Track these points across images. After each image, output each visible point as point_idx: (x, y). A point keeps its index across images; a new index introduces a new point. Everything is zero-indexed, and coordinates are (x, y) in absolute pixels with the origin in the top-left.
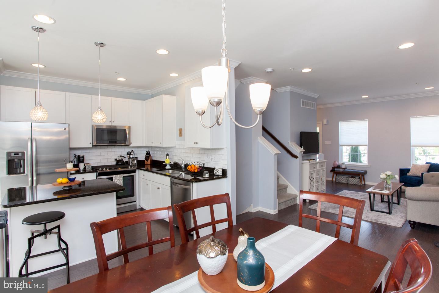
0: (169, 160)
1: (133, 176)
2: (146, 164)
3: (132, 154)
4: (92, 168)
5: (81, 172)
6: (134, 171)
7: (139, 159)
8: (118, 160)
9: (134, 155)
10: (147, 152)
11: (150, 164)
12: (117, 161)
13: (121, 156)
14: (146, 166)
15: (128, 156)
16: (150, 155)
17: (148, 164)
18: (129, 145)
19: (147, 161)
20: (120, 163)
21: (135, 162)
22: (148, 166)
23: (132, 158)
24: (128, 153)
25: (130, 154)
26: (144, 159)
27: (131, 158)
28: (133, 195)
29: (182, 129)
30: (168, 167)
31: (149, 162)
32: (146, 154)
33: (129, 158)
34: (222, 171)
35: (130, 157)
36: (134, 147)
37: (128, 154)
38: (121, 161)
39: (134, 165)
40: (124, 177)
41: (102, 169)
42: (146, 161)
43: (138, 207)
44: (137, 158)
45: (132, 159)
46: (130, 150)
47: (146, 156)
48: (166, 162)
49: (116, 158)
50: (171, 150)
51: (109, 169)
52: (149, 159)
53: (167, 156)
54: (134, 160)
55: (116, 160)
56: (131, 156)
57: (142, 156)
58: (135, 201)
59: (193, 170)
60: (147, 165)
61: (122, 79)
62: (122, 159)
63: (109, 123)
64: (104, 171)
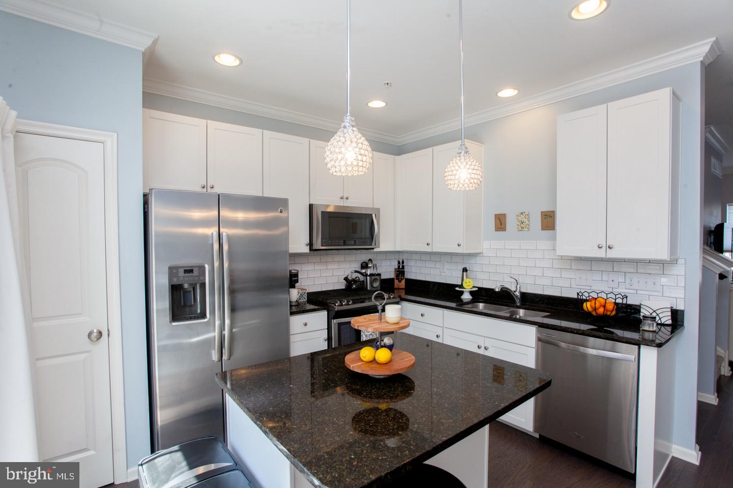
0: (468, 281)
2: (396, 286)
3: (370, 267)
5: (295, 309)
7: (383, 277)
8: (351, 281)
9: (373, 268)
10: (399, 263)
11: (404, 287)
12: (349, 282)
13: (354, 271)
14: (396, 291)
15: (364, 270)
17: (401, 287)
18: (373, 249)
19: (400, 281)
20: (353, 285)
21: (378, 282)
22: (401, 291)
23: (372, 275)
24: (363, 263)
25: (367, 267)
26: (392, 276)
27: (369, 275)
29: (505, 215)
30: (466, 297)
31: (403, 284)
32: (397, 266)
33: (366, 276)
34: (670, 314)
35: (367, 273)
37: (362, 267)
38: (355, 282)
42: (396, 281)
44: (380, 275)
45: (373, 278)
46: (368, 259)
47: (395, 270)
49: (346, 275)
51: (354, 303)
52: (403, 278)
53: (465, 273)
54: (376, 280)
55: (346, 279)
56: (369, 272)
57: (387, 271)
59: (605, 310)
60: (399, 289)
61: (377, 104)
62: (358, 278)
63: (340, 200)
64: (346, 307)
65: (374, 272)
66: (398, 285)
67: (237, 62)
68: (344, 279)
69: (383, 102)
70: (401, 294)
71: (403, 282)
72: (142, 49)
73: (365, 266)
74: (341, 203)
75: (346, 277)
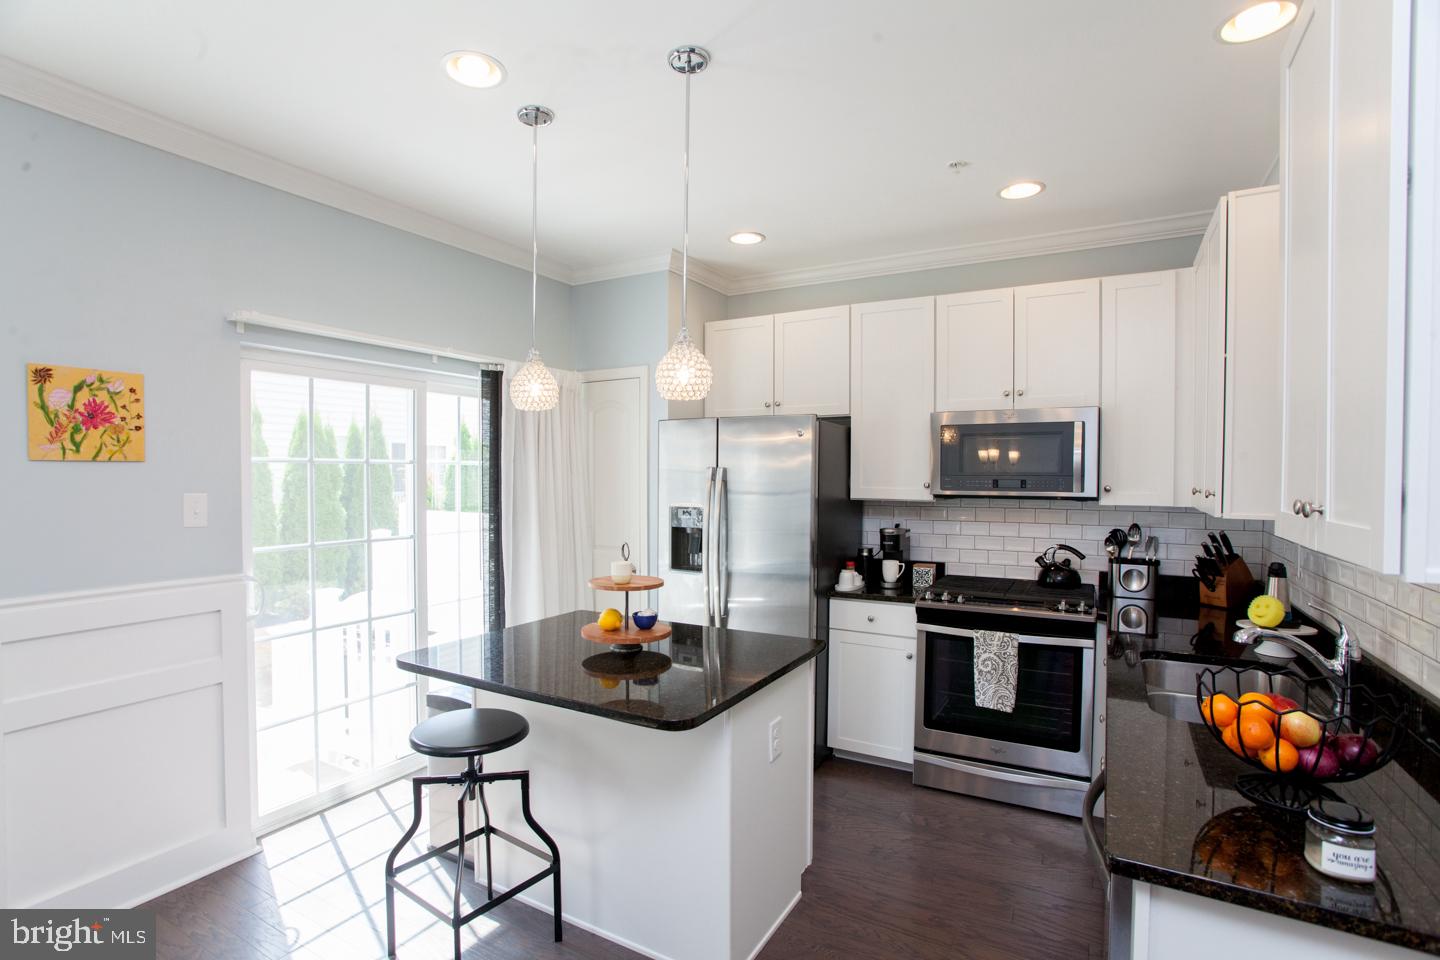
1: (1076, 651)
2: (1203, 600)
3: (1133, 544)
7: (1166, 570)
8: (1051, 565)
9: (1142, 547)
10: (1212, 538)
11: (1225, 604)
12: (1047, 569)
13: (1062, 547)
14: (1203, 611)
15: (1110, 549)
16: (1235, 555)
17: (1216, 603)
19: (1212, 587)
20: (1058, 579)
21: (1139, 583)
22: (1216, 613)
23: (1133, 561)
24: (1113, 533)
25: (1122, 544)
26: (1190, 571)
27: (1124, 561)
28: (1072, 739)
31: (1218, 595)
32: (1206, 546)
33: (1111, 561)
35: (1122, 555)
36: (1143, 507)
37: (1108, 542)
38: (1062, 570)
42: (1202, 587)
44: (1157, 563)
47: (1199, 559)
48: (1251, 614)
49: (1040, 551)
52: (1222, 580)
53: (1273, 579)
55: (1039, 560)
56: (1129, 553)
57: (1179, 559)
60: (1211, 607)
61: (1022, 190)
62: (1067, 562)
63: (1004, 398)
64: (946, 606)
65: (1137, 555)
66: (1207, 596)
67: (758, 239)
68: (1037, 560)
69: (1035, 183)
72: (667, 268)
73: (1117, 539)
74: (1007, 404)
75: (1041, 557)
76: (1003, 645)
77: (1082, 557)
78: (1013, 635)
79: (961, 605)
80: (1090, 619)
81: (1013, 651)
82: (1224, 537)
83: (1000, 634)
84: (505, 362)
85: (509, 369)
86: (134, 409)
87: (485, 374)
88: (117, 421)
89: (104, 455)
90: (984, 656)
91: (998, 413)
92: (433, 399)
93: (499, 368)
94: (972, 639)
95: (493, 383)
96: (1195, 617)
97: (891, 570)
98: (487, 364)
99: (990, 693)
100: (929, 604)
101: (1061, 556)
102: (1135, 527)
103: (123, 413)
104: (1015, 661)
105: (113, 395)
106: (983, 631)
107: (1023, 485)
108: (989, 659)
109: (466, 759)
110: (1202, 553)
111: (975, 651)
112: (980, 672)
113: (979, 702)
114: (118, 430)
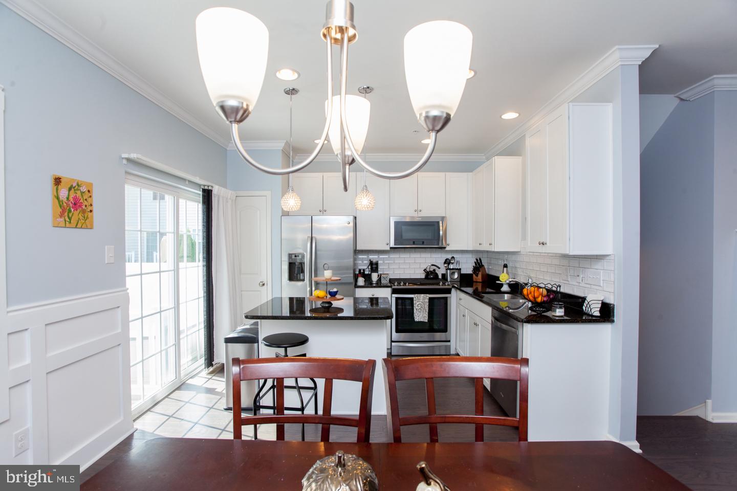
0: (507, 275)
1: (446, 299)
2: (474, 280)
3: (453, 263)
4: (389, 281)
5: (374, 285)
6: (448, 291)
7: (463, 272)
9: (455, 264)
10: (477, 260)
11: (481, 281)
12: (428, 273)
13: (433, 265)
14: (474, 284)
15: (446, 265)
16: (483, 266)
17: (478, 281)
18: (445, 248)
19: (477, 275)
20: (431, 275)
21: (456, 276)
22: (478, 284)
23: (453, 269)
24: (446, 260)
25: (449, 264)
26: (471, 272)
27: (450, 269)
28: (444, 329)
30: (505, 288)
31: (479, 278)
32: (475, 263)
33: (447, 269)
35: (449, 267)
36: (457, 250)
37: (445, 263)
38: (433, 273)
39: (453, 281)
40: (430, 299)
41: (399, 284)
42: (474, 275)
43: (453, 352)
44: (460, 269)
46: (449, 257)
47: (474, 267)
48: (501, 279)
49: (425, 267)
50: (514, 257)
51: (410, 284)
52: (480, 273)
53: (505, 269)
54: (453, 274)
56: (451, 266)
57: (467, 268)
58: (449, 341)
59: (532, 296)
60: (477, 282)
62: (434, 270)
63: (415, 212)
64: (402, 287)
65: (455, 267)
66: (476, 279)
68: (424, 271)
70: (478, 286)
71: (480, 276)
72: (282, 149)
73: (447, 262)
74: (415, 214)
75: (425, 269)
76: (424, 299)
77: (439, 268)
78: (427, 295)
79: (408, 286)
80: (450, 287)
81: (427, 300)
82: (480, 260)
83: (423, 295)
84: (214, 185)
85: (216, 190)
86: (89, 200)
87: (204, 191)
88: (84, 207)
89: (79, 225)
90: (418, 303)
91: (413, 217)
92: (182, 202)
93: (210, 188)
94: (413, 298)
95: (207, 196)
96: (472, 287)
97: (375, 277)
98: (204, 186)
99: (421, 315)
100: (396, 287)
101: (433, 268)
102: (453, 257)
103: (86, 203)
104: (428, 304)
105: (82, 193)
106: (416, 295)
107: (423, 243)
108: (419, 304)
109: (284, 349)
110: (474, 265)
111: (414, 302)
112: (416, 309)
113: (417, 319)
114: (84, 212)
